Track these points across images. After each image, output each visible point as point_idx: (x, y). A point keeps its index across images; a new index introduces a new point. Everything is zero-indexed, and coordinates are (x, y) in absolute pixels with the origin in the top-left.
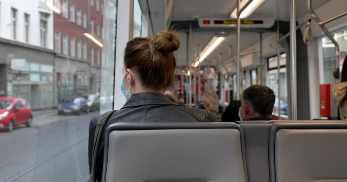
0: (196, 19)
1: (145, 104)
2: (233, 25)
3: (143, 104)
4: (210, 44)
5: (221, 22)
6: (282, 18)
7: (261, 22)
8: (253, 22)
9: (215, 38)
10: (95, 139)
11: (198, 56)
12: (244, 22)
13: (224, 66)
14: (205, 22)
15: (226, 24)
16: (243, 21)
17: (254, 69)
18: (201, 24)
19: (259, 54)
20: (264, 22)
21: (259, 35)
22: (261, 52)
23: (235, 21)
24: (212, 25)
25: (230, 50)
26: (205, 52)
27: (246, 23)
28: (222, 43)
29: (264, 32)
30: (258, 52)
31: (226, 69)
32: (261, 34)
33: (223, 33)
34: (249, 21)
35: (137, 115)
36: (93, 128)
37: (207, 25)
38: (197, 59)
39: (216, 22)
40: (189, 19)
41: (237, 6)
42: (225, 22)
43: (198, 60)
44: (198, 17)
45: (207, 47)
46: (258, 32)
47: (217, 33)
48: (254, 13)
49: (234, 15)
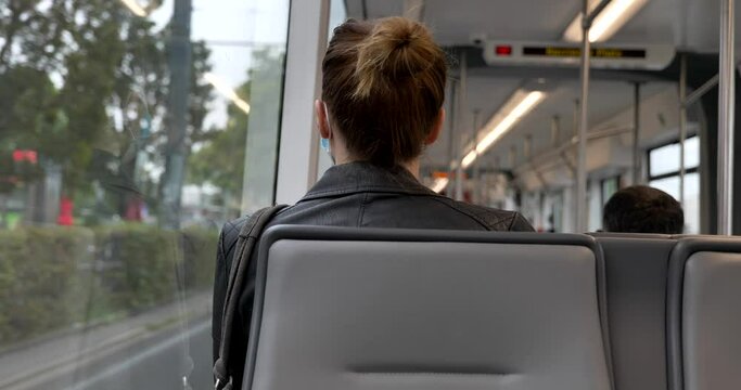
0: (478, 42)
1: (360, 190)
2: (569, 60)
3: (355, 190)
4: (504, 110)
5: (541, 51)
6: (695, 44)
7: (640, 54)
8: (619, 54)
9: (519, 93)
10: (233, 271)
11: (474, 139)
12: (599, 52)
13: (534, 168)
14: (501, 50)
15: (552, 55)
16: (596, 51)
17: (610, 179)
18: (490, 56)
19: (628, 139)
20: (648, 53)
21: (632, 89)
22: (636, 132)
23: (576, 50)
24: (517, 58)
25: (554, 128)
26: (491, 130)
27: (602, 56)
28: (537, 110)
29: (644, 82)
30: (627, 131)
31: (540, 175)
32: (637, 86)
33: (541, 81)
34: (609, 50)
35: (339, 216)
36: (227, 248)
37: (503, 59)
38: (471, 146)
39: (528, 51)
40: (461, 43)
41: (584, 8)
42: (549, 52)
43: (475, 148)
44: (483, 37)
45: (498, 117)
46: (630, 82)
47: (526, 79)
48: (626, 29)
49: (574, 33)
